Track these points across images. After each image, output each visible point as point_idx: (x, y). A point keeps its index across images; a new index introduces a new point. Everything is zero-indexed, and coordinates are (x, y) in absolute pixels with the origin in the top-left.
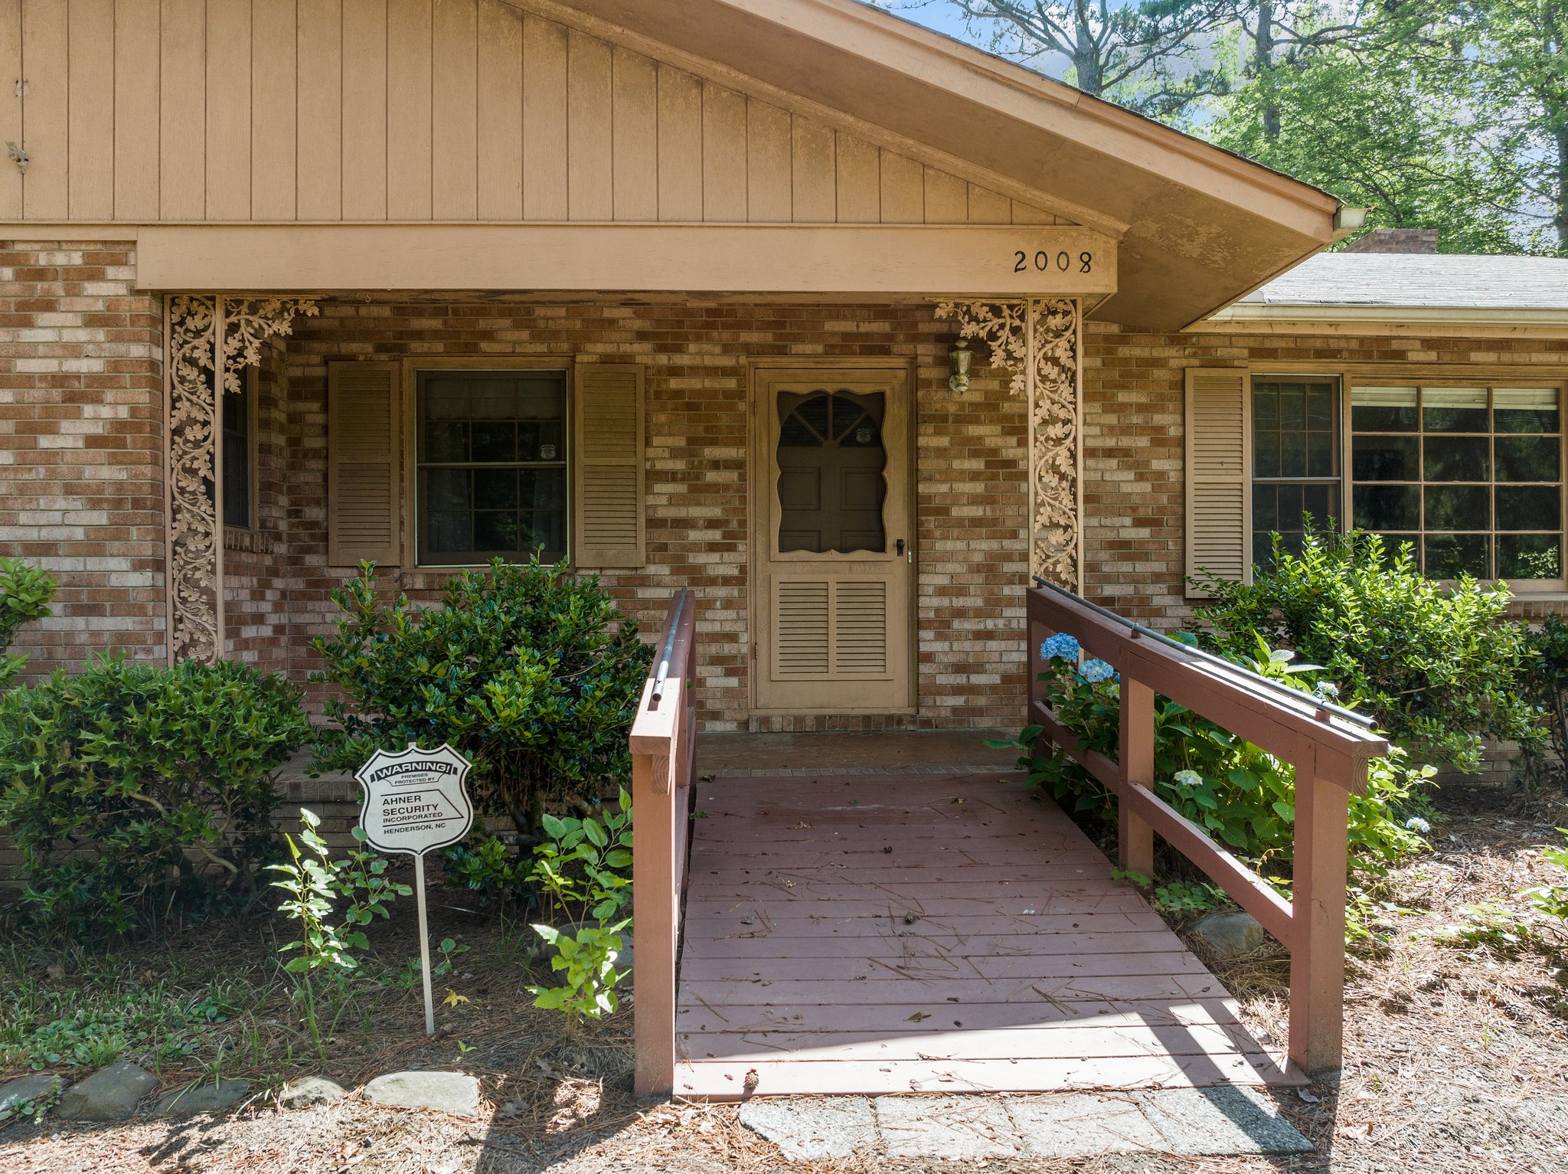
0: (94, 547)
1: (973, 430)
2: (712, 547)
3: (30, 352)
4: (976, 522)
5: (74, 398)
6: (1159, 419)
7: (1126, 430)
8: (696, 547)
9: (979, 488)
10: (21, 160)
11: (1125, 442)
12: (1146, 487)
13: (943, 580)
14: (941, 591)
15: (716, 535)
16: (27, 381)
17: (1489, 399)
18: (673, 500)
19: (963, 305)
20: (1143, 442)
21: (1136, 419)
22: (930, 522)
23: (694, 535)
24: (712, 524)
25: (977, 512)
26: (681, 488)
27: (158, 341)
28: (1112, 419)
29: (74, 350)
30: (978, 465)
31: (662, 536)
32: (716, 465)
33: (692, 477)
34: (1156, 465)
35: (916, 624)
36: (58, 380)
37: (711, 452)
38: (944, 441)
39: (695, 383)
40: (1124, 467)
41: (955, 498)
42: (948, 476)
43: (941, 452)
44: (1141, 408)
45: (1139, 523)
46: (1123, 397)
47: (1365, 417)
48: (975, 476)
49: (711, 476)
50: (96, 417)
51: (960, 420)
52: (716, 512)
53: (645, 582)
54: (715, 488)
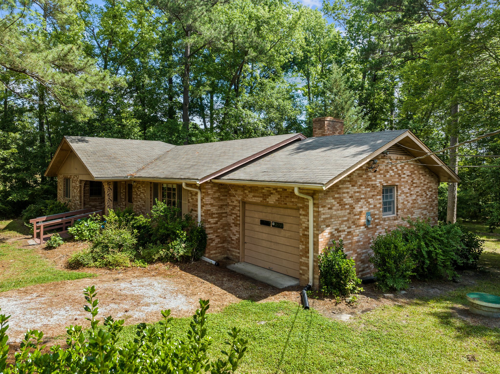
6: (145, 188)
10: (77, 169)
11: (143, 191)
12: (144, 197)
17: (172, 186)
22: (133, 200)
25: (136, 199)
27: (81, 183)
28: (142, 188)
30: (136, 193)
40: (143, 194)
41: (134, 197)
47: (163, 188)
48: (136, 195)
50: (79, 190)
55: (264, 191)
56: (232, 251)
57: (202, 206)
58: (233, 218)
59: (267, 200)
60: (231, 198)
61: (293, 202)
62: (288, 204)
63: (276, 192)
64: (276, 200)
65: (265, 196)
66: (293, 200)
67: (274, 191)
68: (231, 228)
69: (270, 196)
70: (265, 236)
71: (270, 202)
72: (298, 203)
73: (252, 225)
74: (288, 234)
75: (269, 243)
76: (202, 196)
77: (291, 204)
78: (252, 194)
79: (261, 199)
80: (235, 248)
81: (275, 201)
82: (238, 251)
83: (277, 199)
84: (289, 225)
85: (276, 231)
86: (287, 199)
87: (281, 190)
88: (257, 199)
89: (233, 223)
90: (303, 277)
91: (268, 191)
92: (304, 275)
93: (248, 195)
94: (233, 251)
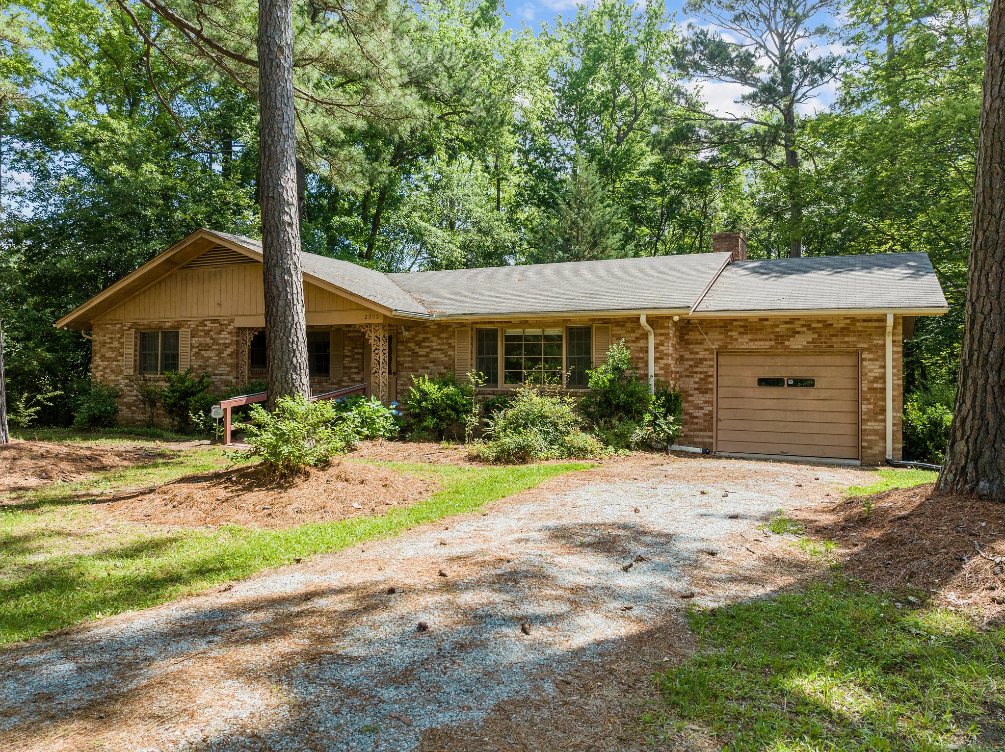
0: (228, 375)
1: (409, 345)
2: (356, 373)
3: (220, 339)
4: (409, 368)
5: (226, 347)
6: (450, 341)
7: (443, 344)
8: (353, 373)
9: (410, 359)
10: (220, 305)
11: (442, 347)
12: (447, 359)
13: (402, 382)
14: (402, 385)
15: (356, 370)
16: (220, 344)
17: (543, 331)
18: (349, 362)
19: (361, 325)
20: (446, 347)
21: (445, 341)
22: (400, 368)
23: (353, 370)
24: (356, 368)
25: (410, 365)
26: (350, 359)
27: (238, 336)
28: (439, 341)
29: (226, 339)
30: (410, 353)
31: (346, 370)
32: (357, 354)
33: (352, 356)
34: (449, 353)
35: (397, 393)
36: (224, 344)
37: (356, 351)
38: (403, 347)
39: (353, 334)
40: (442, 353)
41: (405, 362)
42: (404, 356)
43: (402, 350)
44: (446, 338)
45: (445, 368)
46: (442, 335)
47: (508, 338)
48: (409, 356)
49: (356, 356)
50: (230, 350)
51: (407, 342)
52: (356, 365)
53: (343, 381)
54: (357, 359)
55: (777, 330)
56: (691, 436)
57: (657, 359)
58: (697, 380)
59: (787, 343)
60: (691, 346)
61: (846, 342)
62: (835, 346)
63: (808, 329)
64: (808, 343)
65: (780, 339)
66: (846, 339)
67: (805, 329)
68: (690, 398)
69: (794, 336)
70: (769, 404)
71: (792, 347)
72: (859, 342)
73: (736, 389)
74: (824, 394)
75: (782, 413)
76: (658, 342)
77: (843, 345)
78: (746, 338)
79: (773, 343)
80: (701, 430)
81: (805, 343)
82: (711, 434)
83: (810, 340)
84: (826, 380)
85: (798, 392)
86: (834, 339)
87: (820, 325)
88: (762, 343)
89: (695, 389)
90: (869, 451)
91: (788, 329)
92: (871, 448)
93: (737, 340)
94: (697, 436)
